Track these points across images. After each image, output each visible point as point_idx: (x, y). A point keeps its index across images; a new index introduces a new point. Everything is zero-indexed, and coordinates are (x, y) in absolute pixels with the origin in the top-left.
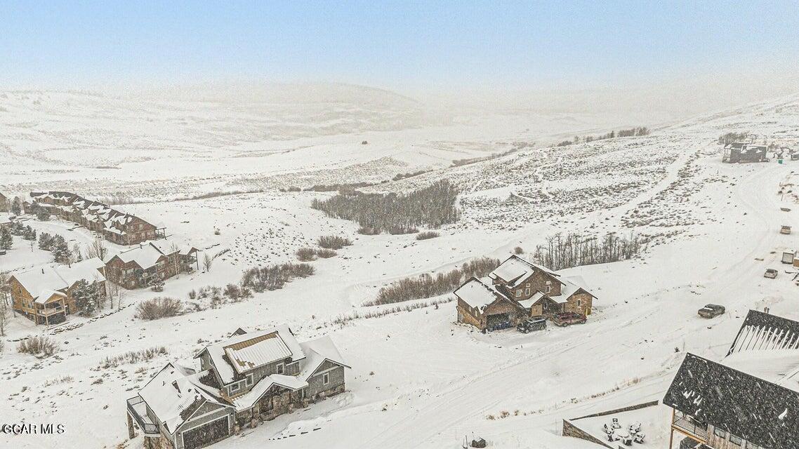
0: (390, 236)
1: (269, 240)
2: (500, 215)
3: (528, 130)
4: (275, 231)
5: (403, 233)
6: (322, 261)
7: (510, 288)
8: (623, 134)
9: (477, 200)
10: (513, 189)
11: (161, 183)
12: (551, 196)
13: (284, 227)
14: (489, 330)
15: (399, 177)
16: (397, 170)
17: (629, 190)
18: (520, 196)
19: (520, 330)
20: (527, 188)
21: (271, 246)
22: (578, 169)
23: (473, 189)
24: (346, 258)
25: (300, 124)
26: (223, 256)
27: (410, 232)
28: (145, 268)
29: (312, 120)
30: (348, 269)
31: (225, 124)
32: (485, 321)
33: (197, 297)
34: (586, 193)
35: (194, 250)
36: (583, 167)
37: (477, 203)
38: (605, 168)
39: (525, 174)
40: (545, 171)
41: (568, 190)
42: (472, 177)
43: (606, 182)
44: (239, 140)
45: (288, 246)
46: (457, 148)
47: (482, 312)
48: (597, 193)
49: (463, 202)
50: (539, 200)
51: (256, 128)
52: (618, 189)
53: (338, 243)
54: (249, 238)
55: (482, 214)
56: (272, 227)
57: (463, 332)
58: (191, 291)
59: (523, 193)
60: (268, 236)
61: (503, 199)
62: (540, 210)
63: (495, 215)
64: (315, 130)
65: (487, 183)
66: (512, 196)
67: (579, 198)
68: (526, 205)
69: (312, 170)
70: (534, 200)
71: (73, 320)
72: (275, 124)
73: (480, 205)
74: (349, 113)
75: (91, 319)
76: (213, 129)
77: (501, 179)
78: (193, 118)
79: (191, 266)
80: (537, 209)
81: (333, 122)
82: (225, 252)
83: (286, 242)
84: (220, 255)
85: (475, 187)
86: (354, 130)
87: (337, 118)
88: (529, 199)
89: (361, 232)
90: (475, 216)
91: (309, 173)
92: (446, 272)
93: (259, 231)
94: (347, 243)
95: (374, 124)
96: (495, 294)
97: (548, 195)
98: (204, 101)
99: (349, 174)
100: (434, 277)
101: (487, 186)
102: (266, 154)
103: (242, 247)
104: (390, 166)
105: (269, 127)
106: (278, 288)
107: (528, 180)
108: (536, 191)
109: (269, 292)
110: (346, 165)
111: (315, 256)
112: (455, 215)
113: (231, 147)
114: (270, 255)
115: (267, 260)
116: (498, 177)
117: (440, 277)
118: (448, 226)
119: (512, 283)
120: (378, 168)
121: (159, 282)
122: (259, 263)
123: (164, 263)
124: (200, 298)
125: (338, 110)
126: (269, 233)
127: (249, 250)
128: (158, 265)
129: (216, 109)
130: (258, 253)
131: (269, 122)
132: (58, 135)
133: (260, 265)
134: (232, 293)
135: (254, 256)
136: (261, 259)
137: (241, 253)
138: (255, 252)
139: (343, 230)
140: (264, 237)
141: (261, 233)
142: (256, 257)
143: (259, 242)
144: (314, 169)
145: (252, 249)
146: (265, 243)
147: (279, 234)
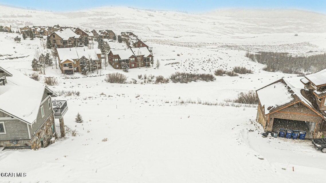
1: (206, 63)
4: (212, 60)
6: (227, 77)
13: (219, 59)
15: (311, 52)
16: (310, 49)
21: (204, 66)
24: (241, 78)
25: (267, 27)
26: (173, 65)
28: (122, 59)
29: (274, 25)
31: (231, 26)
33: (141, 78)
35: (151, 56)
44: (235, 32)
51: (244, 28)
54: (194, 61)
58: (140, 75)
64: (273, 30)
69: (261, 45)
71: (76, 75)
74: (294, 23)
75: (85, 76)
76: (226, 27)
78: (218, 22)
79: (150, 65)
81: (283, 27)
82: (178, 63)
83: (214, 66)
86: (294, 31)
87: (287, 25)
89: (265, 69)
91: (259, 46)
94: (250, 72)
98: (226, 16)
99: (281, 48)
103: (187, 63)
104: (307, 47)
105: (251, 28)
109: (179, 83)
110: (281, 44)
111: (225, 75)
114: (200, 69)
115: (196, 71)
120: (299, 47)
121: (126, 67)
122: (191, 71)
123: (134, 59)
124: (143, 79)
125: (289, 21)
126: (208, 60)
127: (189, 65)
128: (131, 60)
129: (230, 19)
130: (193, 67)
131: (252, 25)
132: (167, 26)
133: (191, 73)
134: (160, 80)
135: (190, 68)
136: (193, 70)
137: (184, 65)
138: (192, 66)
139: (254, 67)
140: (204, 62)
141: (204, 59)
142: (191, 69)
143: (199, 63)
144: (262, 44)
145: (192, 65)
146: (202, 64)
147: (213, 62)
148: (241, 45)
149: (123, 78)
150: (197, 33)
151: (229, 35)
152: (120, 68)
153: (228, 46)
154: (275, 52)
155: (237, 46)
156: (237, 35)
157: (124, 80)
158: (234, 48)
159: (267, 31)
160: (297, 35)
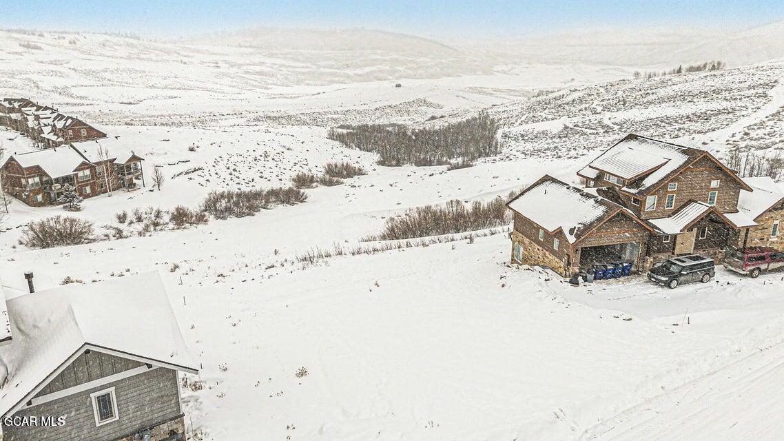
0: (414, 168)
1: (262, 163)
2: (552, 146)
3: (573, 80)
4: (272, 154)
5: (431, 165)
6: (322, 188)
7: (633, 191)
8: (691, 69)
9: (522, 133)
10: (566, 121)
11: (178, 117)
12: (615, 126)
13: (285, 151)
14: (585, 279)
15: (433, 118)
16: (431, 112)
17: (723, 117)
18: (576, 128)
19: (658, 282)
20: (584, 120)
21: (262, 169)
22: (645, 100)
23: (517, 124)
24: (353, 186)
25: (335, 69)
26: (190, 175)
27: (440, 163)
28: (53, 177)
29: (348, 66)
30: (351, 197)
31: (257, 69)
32: (576, 258)
33: (127, 222)
34: (662, 122)
35: (135, 158)
36: (650, 98)
37: (522, 136)
38: (682, 97)
39: (579, 108)
40: (604, 103)
41: (637, 119)
42: (516, 113)
43: (686, 109)
44: (272, 84)
45: (284, 171)
46: (498, 94)
47: (572, 239)
48: (676, 122)
49: (505, 136)
50: (601, 131)
51: (290, 73)
52: (705, 117)
53: (349, 172)
54: (234, 159)
55: (529, 146)
56: (268, 149)
57: (529, 281)
58: (121, 213)
59: (580, 125)
60: (262, 158)
61: (555, 131)
62: (605, 140)
63: (546, 146)
64: (348, 76)
65: (534, 116)
66: (566, 127)
67: (653, 127)
68: (585, 136)
69: (339, 109)
70: (595, 131)
72: (307, 70)
73: (526, 138)
74: (385, 60)
76: (247, 72)
77: (550, 113)
78: (226, 62)
79: (135, 181)
80: (600, 139)
81: (367, 69)
82: (199, 169)
83: (283, 166)
84: (187, 173)
85: (519, 121)
86: (389, 77)
87: (374, 65)
88: (587, 130)
89: (381, 163)
90: (521, 148)
91: (336, 113)
92: (486, 202)
93: (251, 152)
94: (360, 172)
95: (410, 72)
96: (601, 203)
97: (611, 125)
98: (240, 46)
99: (379, 115)
100: (469, 207)
101: (534, 120)
102: (295, 97)
103: (221, 167)
104: (424, 108)
105: (303, 73)
106: (248, 215)
107: (584, 112)
108: (596, 121)
109: (235, 219)
110: (377, 106)
111: (314, 185)
112: (496, 148)
113: (263, 91)
114: (257, 179)
115: (251, 184)
116: (547, 111)
117: (476, 208)
118: (488, 159)
119: (637, 181)
120: (411, 109)
121: (73, 197)
122: (239, 186)
123: (87, 172)
124: (132, 222)
125: (375, 57)
126: (263, 155)
127: (229, 171)
128: (79, 175)
129: (251, 54)
130: (240, 176)
131: (303, 67)
132: (88, 73)
133: (240, 189)
134: (181, 218)
135: (234, 178)
136: (243, 182)
137: (217, 174)
138: (237, 174)
139: (359, 160)
140: (255, 160)
141: (254, 154)
142: (237, 180)
143: (247, 163)
144: (341, 109)
145: (234, 170)
146: (255, 166)
147: (276, 158)
148: (298, 112)
149: (77, 228)
150: (180, 89)
151: (258, 90)
152: (50, 201)
153: (269, 117)
154: (370, 124)
155: (290, 117)
156: (277, 90)
157: (82, 233)
158: (284, 121)
159: (337, 79)
160: (398, 86)
